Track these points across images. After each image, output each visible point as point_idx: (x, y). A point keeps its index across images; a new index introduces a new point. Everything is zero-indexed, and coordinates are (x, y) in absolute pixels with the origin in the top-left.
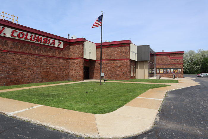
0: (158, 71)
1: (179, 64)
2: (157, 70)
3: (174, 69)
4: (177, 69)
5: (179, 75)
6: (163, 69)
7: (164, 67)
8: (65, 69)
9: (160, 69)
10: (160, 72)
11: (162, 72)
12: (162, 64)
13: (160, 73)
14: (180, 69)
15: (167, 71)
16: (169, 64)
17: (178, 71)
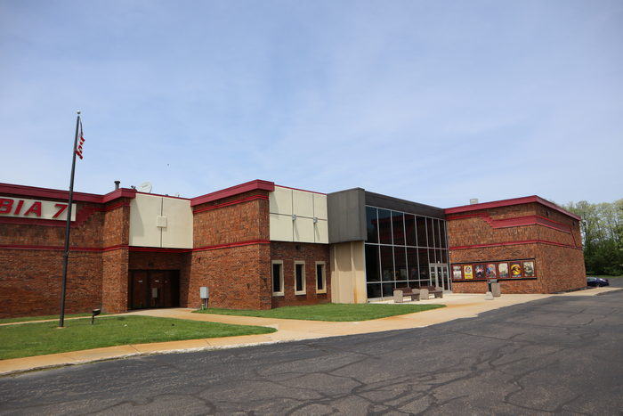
0: (457, 273)
1: (524, 243)
2: (453, 270)
3: (510, 262)
4: (520, 261)
5: (530, 283)
6: (474, 264)
7: (475, 256)
8: (83, 278)
9: (462, 264)
10: (463, 275)
11: (469, 274)
12: (469, 247)
13: (463, 280)
14: (529, 260)
15: (486, 269)
16: (492, 244)
17: (522, 270)
